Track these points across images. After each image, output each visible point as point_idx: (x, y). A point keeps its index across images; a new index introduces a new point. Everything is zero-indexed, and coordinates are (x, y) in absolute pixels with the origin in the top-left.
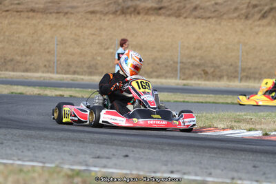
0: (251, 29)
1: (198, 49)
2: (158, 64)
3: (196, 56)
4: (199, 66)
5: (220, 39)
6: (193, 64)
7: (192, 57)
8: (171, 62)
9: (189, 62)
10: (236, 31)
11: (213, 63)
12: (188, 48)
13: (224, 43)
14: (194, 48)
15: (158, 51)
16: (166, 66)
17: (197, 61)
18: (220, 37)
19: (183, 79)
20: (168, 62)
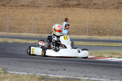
0: (119, 13)
1: (96, 22)
2: (78, 29)
3: (95, 26)
4: (96, 30)
5: (105, 18)
6: (94, 29)
7: (93, 26)
8: (84, 28)
9: (92, 28)
10: (113, 14)
11: (102, 28)
12: (91, 22)
13: (107, 19)
14: (94, 22)
15: (78, 23)
16: (82, 30)
17: (96, 28)
18: (106, 17)
19: (89, 36)
20: (82, 28)
